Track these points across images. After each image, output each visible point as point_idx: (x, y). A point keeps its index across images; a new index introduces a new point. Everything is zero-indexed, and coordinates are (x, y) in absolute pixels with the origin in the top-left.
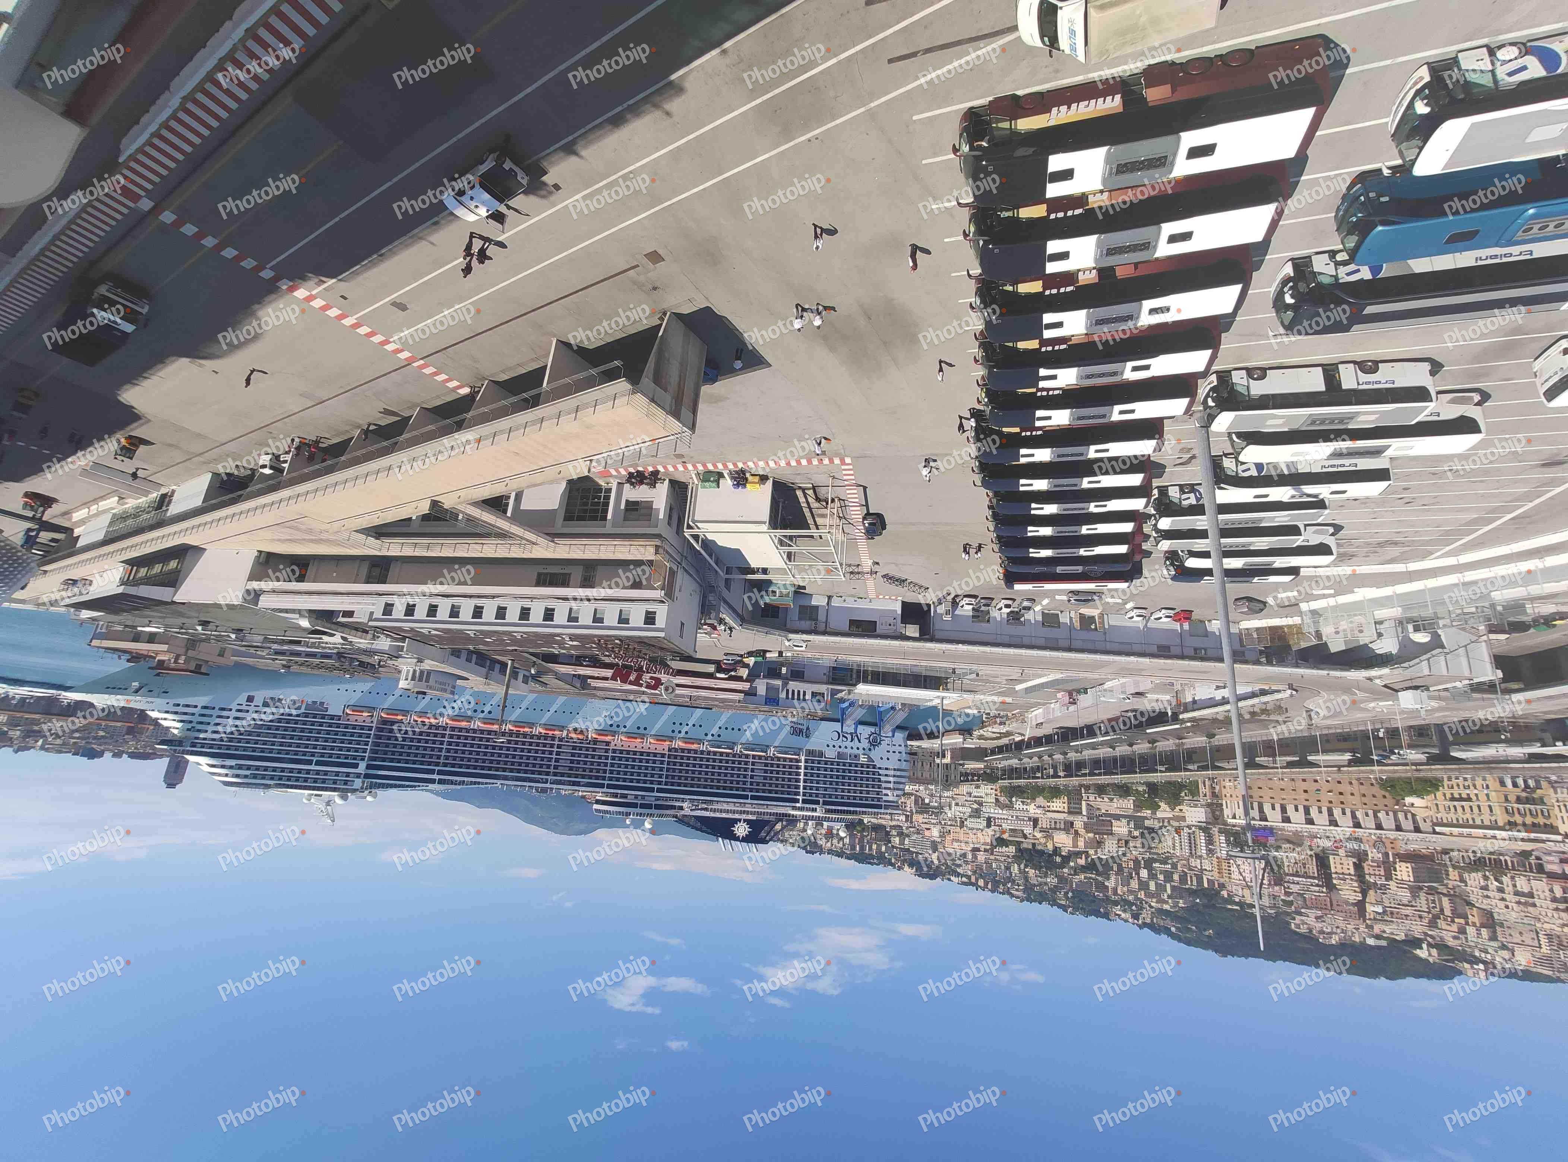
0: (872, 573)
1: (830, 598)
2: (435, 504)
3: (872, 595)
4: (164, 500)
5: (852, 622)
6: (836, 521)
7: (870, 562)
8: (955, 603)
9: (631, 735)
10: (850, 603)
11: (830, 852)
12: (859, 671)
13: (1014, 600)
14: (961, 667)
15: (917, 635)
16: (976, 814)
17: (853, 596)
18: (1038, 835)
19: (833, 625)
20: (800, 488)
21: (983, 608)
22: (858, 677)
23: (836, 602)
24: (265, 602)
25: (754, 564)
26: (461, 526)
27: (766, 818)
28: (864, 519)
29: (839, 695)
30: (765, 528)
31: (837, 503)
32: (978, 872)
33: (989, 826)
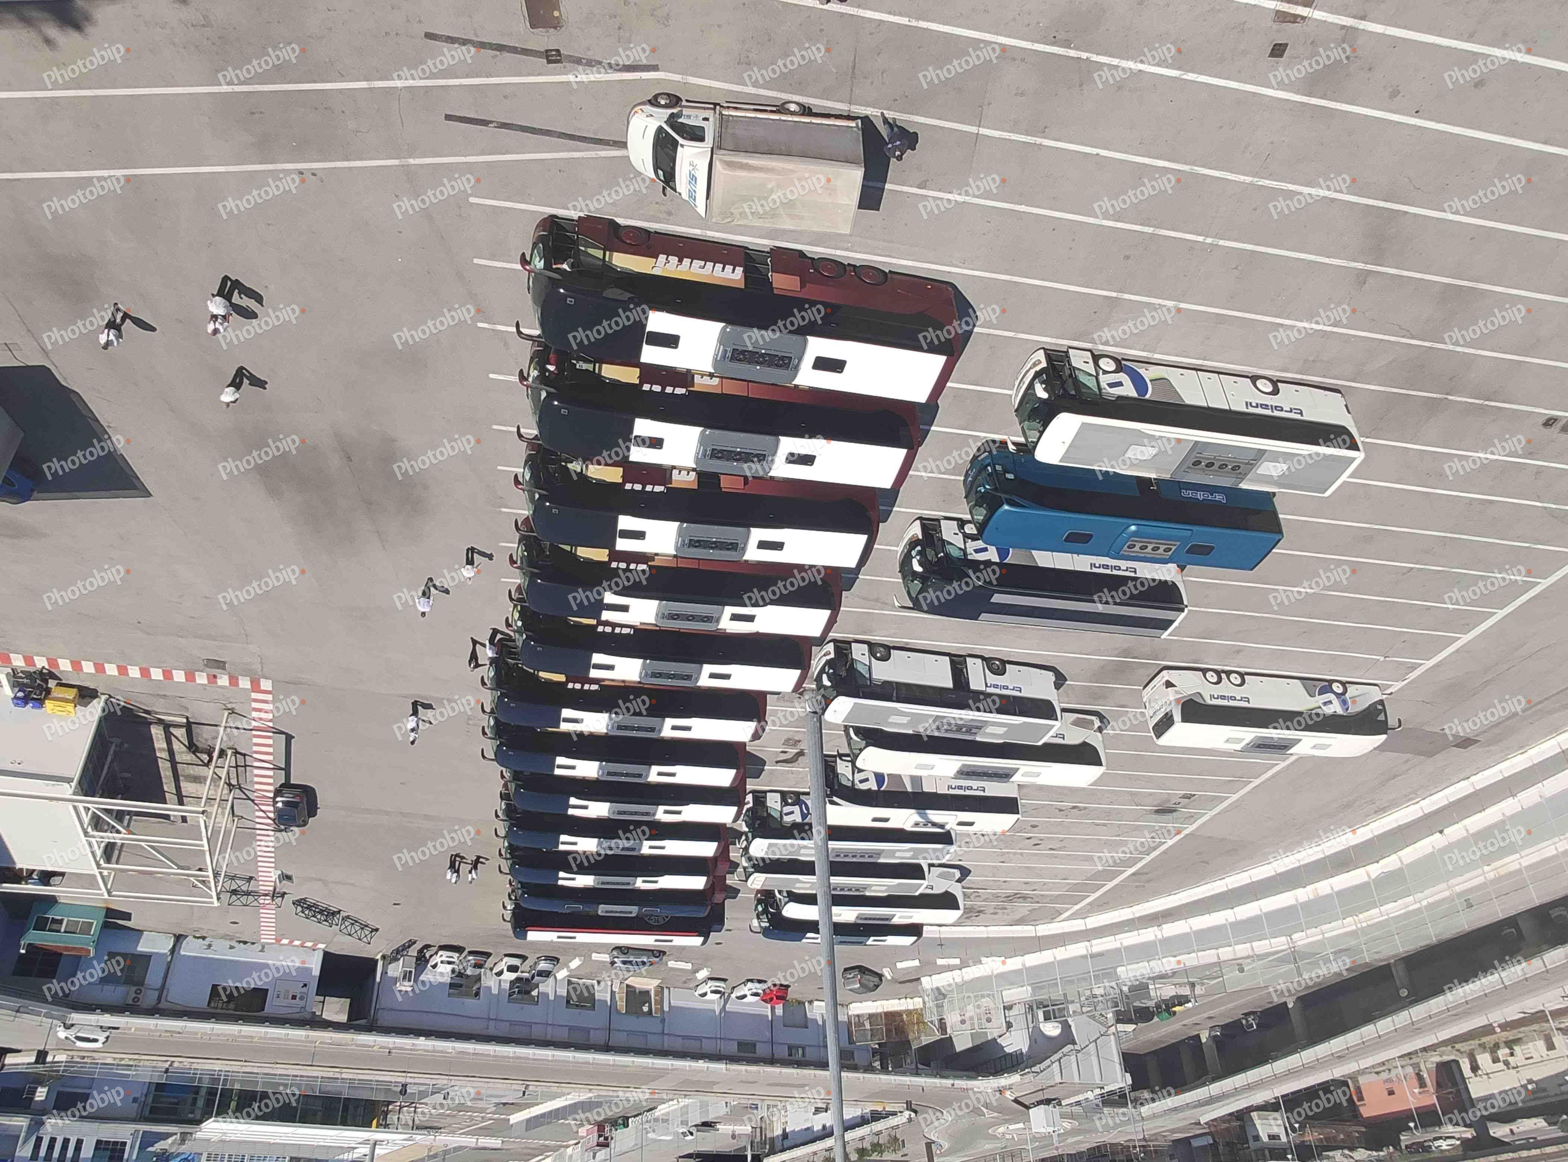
0: (277, 894)
1: (179, 938)
3: (268, 938)
6: (221, 790)
7: (274, 875)
8: (422, 961)
10: (221, 952)
12: (212, 1092)
13: (524, 958)
14: (416, 1081)
15: (343, 1018)
17: (225, 937)
19: (176, 995)
20: (160, 722)
21: (469, 972)
22: (209, 1103)
23: (190, 949)
25: (22, 862)
28: (278, 792)
29: (159, 1146)
30: (67, 790)
31: (230, 760)
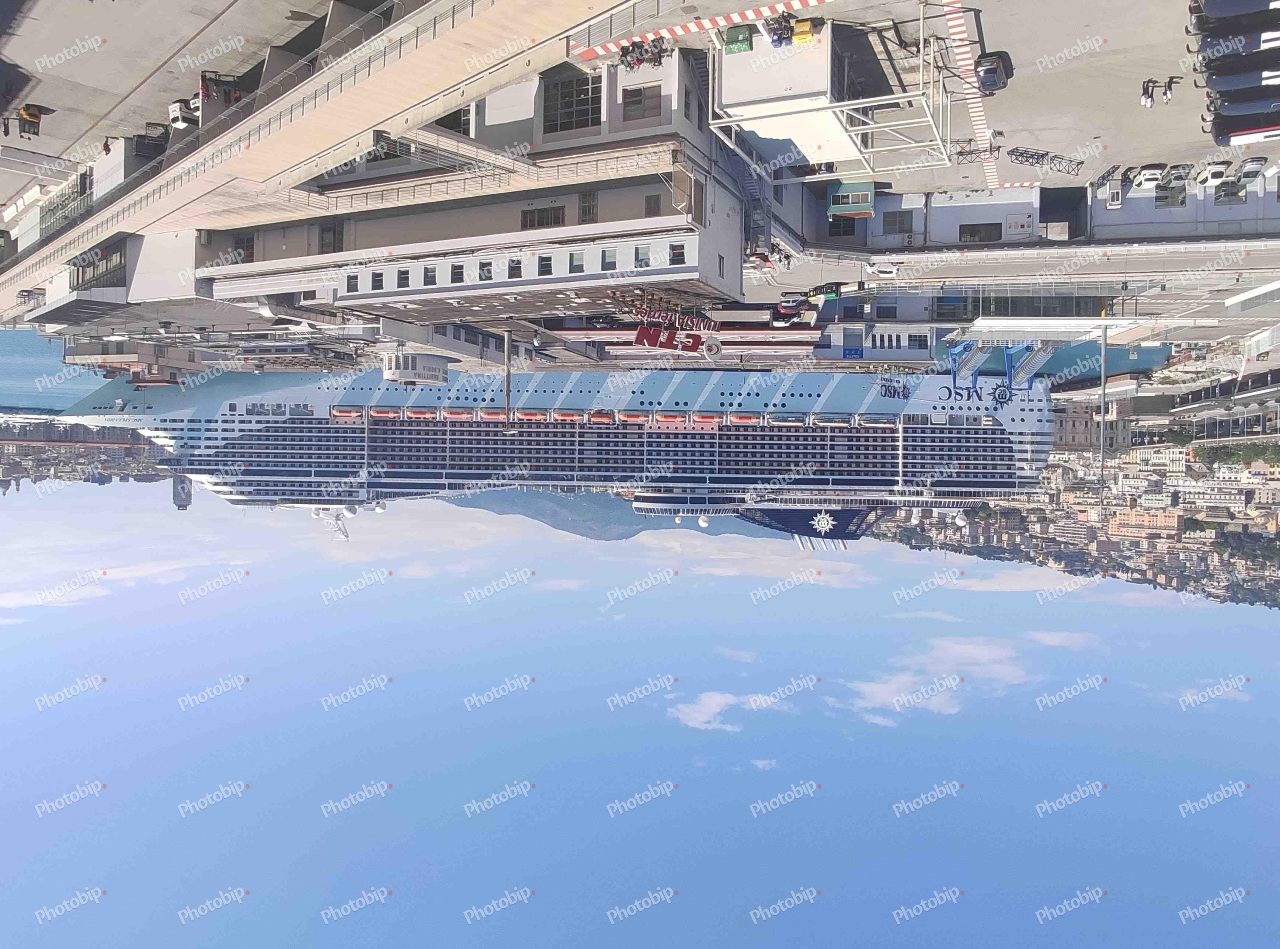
0: (994, 149)
1: (928, 195)
2: (379, 136)
3: (993, 183)
4: (85, 182)
5: (964, 229)
6: (933, 73)
7: (989, 133)
8: (1127, 182)
9: (669, 414)
10: (960, 200)
11: (944, 546)
12: (976, 300)
13: (1228, 163)
14: (1135, 279)
15: (1065, 237)
16: (1156, 488)
17: (962, 189)
18: (1253, 513)
19: (936, 236)
20: (874, 29)
21: (1174, 184)
22: (976, 307)
23: (938, 201)
24: (221, 291)
25: (813, 160)
26: (416, 162)
27: (855, 506)
28: (978, 64)
29: (949, 337)
30: (825, 101)
31: (934, 46)
32: (1158, 565)
33: (1175, 503)
